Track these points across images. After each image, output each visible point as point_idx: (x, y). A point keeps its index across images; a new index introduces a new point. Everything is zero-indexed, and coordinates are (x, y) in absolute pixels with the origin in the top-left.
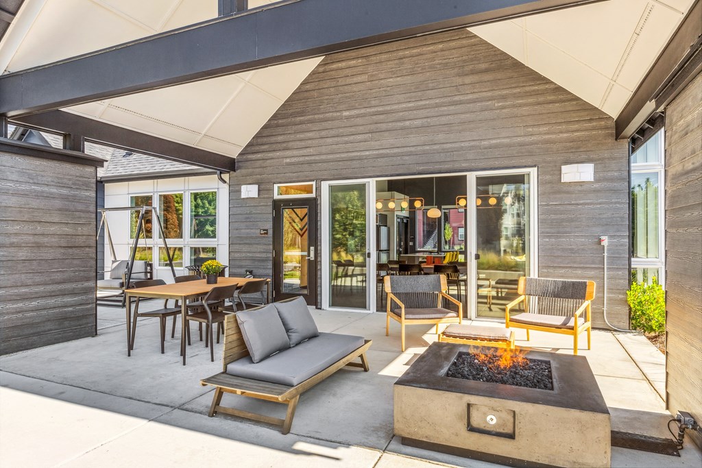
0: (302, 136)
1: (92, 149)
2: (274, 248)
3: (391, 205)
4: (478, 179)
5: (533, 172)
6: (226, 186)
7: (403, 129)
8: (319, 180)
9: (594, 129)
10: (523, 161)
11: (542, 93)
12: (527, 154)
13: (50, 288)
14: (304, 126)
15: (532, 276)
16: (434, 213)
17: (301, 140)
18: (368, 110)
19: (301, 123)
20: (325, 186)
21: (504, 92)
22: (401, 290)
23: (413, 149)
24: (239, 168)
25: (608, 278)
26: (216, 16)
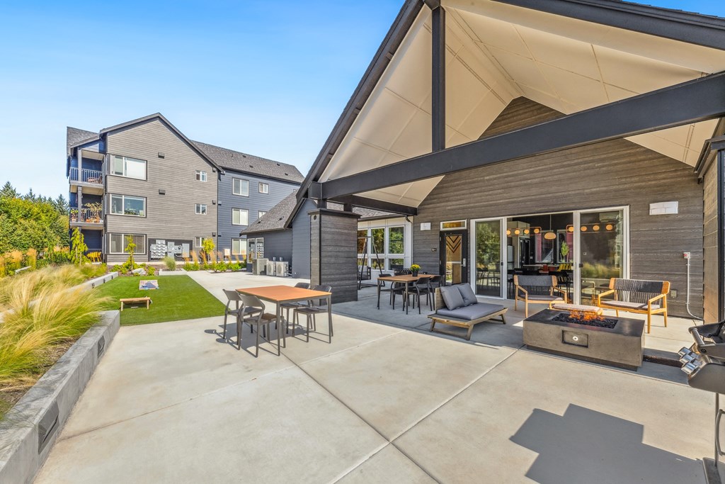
0: (458, 193)
1: (356, 210)
2: (440, 259)
3: (517, 232)
4: (582, 215)
5: (626, 209)
6: (410, 224)
7: (526, 185)
8: (469, 219)
9: (679, 176)
10: (617, 202)
11: (634, 155)
12: (620, 197)
13: (342, 276)
14: (459, 187)
15: (624, 278)
16: (550, 236)
17: (457, 195)
18: (502, 175)
19: (458, 185)
20: (473, 222)
21: (603, 156)
22: (525, 284)
23: (533, 197)
24: (419, 213)
25: (691, 282)
26: (430, 151)
